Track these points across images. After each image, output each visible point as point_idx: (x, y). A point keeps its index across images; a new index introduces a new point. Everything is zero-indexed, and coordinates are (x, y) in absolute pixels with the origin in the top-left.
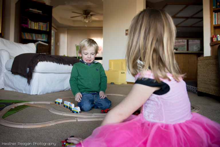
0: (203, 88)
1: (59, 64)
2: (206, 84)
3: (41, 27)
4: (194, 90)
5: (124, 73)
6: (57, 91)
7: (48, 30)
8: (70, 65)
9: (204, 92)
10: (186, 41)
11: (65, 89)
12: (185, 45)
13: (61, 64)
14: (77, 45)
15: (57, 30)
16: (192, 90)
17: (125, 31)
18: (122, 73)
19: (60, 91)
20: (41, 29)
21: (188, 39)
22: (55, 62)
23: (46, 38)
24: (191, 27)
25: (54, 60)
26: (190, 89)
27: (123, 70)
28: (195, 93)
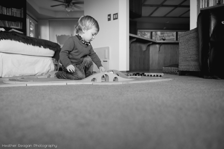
0: (184, 66)
1: (27, 44)
2: (187, 61)
3: (15, 13)
4: (175, 71)
5: (106, 61)
6: (26, 75)
7: (23, 17)
8: (41, 47)
9: (185, 70)
10: (175, 33)
11: (36, 73)
12: (174, 39)
13: (30, 44)
14: (57, 36)
15: (37, 22)
16: (174, 71)
17: (107, 16)
18: (104, 61)
19: (31, 76)
20: (15, 16)
21: (177, 31)
22: (22, 42)
23: (21, 26)
24: (180, 17)
25: (20, 39)
26: (172, 71)
27: (106, 58)
28: (177, 73)
